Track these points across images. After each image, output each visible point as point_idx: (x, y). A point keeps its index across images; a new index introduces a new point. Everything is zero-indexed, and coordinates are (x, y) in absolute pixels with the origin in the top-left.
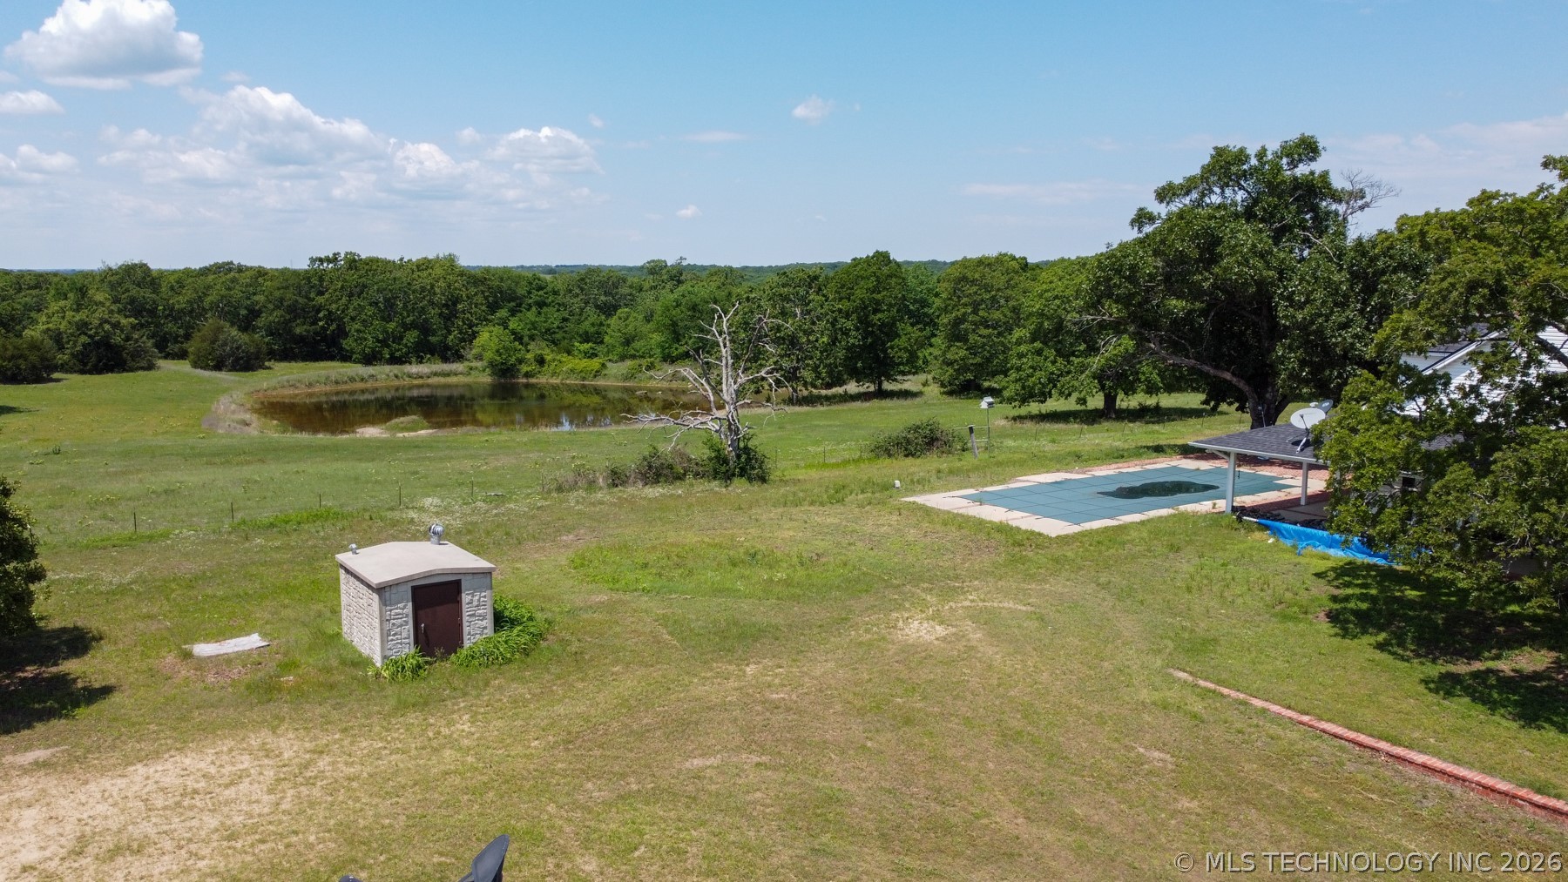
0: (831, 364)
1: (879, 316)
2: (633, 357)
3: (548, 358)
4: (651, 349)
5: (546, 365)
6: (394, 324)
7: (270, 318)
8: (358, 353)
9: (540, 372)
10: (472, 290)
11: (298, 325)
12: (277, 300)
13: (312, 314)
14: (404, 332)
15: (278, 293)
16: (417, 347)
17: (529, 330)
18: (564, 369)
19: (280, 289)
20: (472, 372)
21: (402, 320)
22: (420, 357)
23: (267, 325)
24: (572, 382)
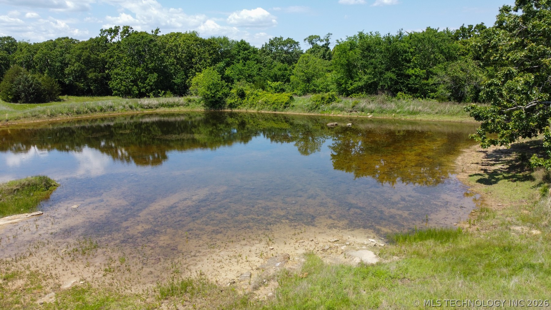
2: (314, 91)
3: (247, 92)
4: (329, 85)
5: (246, 98)
6: (141, 69)
7: (72, 68)
8: (116, 90)
9: (241, 104)
10: (202, 50)
11: (91, 72)
12: (78, 56)
13: (101, 66)
14: (148, 74)
15: (78, 52)
16: (156, 85)
17: (238, 75)
18: (260, 101)
19: (80, 49)
20: (191, 104)
21: (147, 66)
22: (159, 93)
23: (70, 72)
24: (266, 112)
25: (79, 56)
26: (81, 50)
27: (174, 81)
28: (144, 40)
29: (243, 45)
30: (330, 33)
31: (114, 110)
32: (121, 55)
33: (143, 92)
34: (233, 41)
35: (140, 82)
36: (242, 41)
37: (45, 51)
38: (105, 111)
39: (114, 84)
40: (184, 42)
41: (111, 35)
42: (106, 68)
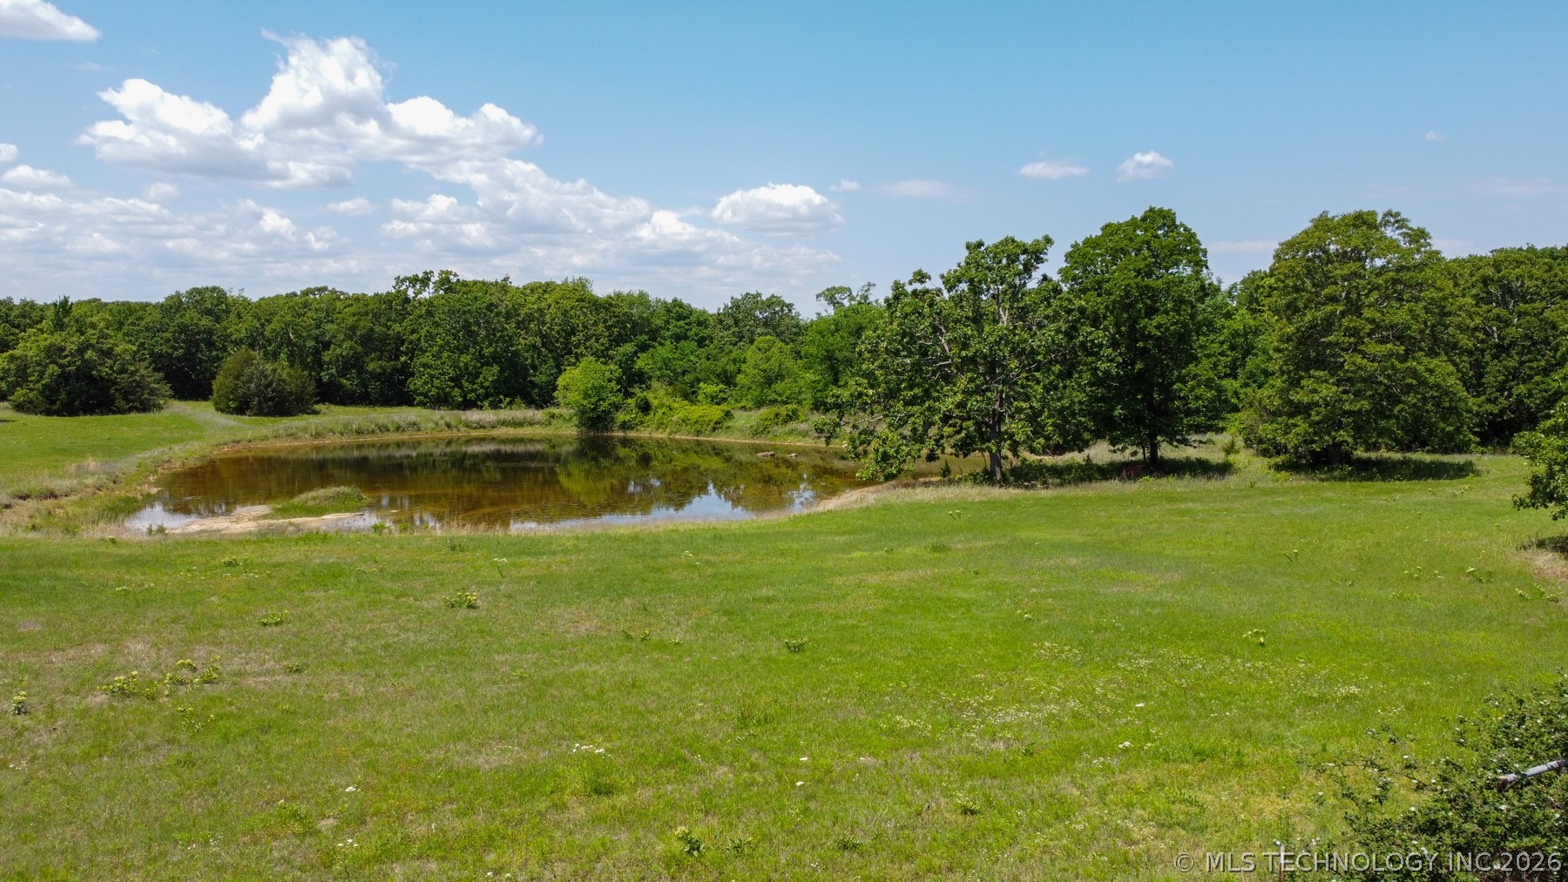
0: (1063, 409)
1: (1157, 319)
2: (772, 403)
3: (655, 403)
4: (800, 393)
5: (652, 413)
6: (469, 357)
7: (338, 351)
8: (421, 394)
9: (642, 422)
10: (592, 318)
11: (372, 360)
12: (350, 329)
13: (392, 346)
14: (482, 367)
15: (351, 321)
16: (495, 388)
17: (660, 369)
18: (674, 419)
19: (354, 315)
20: (554, 422)
21: (480, 352)
22: (501, 401)
23: (334, 359)
24: (683, 437)
25: (353, 328)
26: (355, 318)
27: (533, 378)
28: (477, 305)
29: (677, 308)
30: (872, 282)
31: (419, 430)
32: (434, 331)
33: (470, 400)
34: (658, 301)
35: (467, 381)
36: (675, 300)
37: (288, 318)
38: (404, 431)
39: (419, 383)
40: (557, 303)
41: (414, 286)
42: (402, 352)
